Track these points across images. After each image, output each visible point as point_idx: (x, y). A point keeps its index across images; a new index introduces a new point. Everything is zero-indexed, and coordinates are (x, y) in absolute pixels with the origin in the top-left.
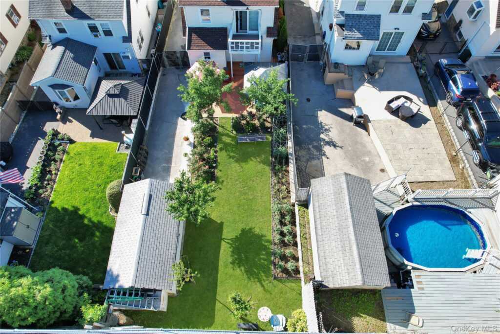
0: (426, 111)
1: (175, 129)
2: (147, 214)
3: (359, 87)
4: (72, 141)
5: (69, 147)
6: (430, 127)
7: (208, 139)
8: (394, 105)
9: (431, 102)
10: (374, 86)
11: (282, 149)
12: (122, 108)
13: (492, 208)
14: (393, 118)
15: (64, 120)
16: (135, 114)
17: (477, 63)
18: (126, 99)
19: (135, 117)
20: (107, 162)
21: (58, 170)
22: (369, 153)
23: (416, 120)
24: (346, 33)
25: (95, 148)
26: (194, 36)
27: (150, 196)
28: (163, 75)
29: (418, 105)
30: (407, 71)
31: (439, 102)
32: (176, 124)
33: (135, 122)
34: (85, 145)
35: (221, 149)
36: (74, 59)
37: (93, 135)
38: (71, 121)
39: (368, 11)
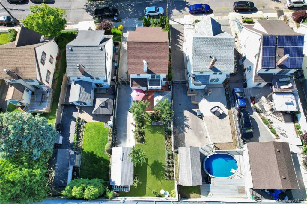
0: (226, 111)
1: (127, 117)
2: (123, 160)
3: (201, 100)
4: (86, 122)
5: (85, 125)
6: (227, 119)
7: (141, 124)
8: (213, 110)
9: (229, 108)
10: (207, 100)
11: (169, 128)
12: (106, 111)
13: (242, 155)
14: (213, 115)
15: (81, 112)
16: (112, 114)
17: (249, 89)
18: (107, 108)
19: (112, 115)
20: (101, 131)
21: (82, 135)
22: (202, 130)
23: (222, 116)
24: (195, 82)
25: (95, 125)
27: (123, 153)
28: (119, 89)
29: (223, 109)
31: (232, 108)
32: (127, 114)
33: (112, 117)
34: (91, 123)
35: (146, 128)
37: (94, 119)
38: (83, 112)
39: (204, 74)
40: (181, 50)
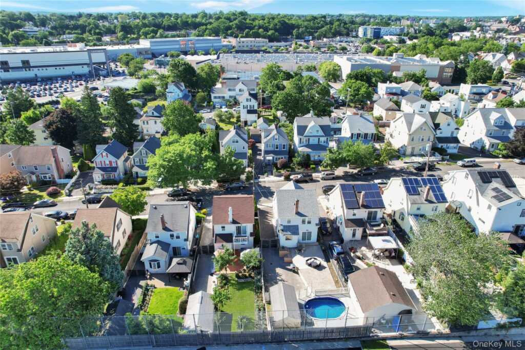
0: (324, 263)
1: (208, 280)
2: (201, 303)
3: (294, 257)
4: (155, 288)
5: (154, 290)
6: (327, 269)
7: (224, 282)
8: (309, 262)
9: (328, 261)
10: (301, 255)
11: (259, 284)
12: (184, 269)
13: (350, 297)
14: (310, 267)
15: (151, 279)
16: (190, 272)
17: (347, 243)
18: (186, 265)
19: (190, 273)
20: (174, 295)
21: (150, 299)
22: (300, 283)
23: (319, 267)
24: (284, 233)
25: (167, 290)
26: (218, 237)
27: (202, 298)
28: (200, 258)
29: (320, 261)
30: (316, 249)
31: (331, 260)
32: (208, 278)
33: (190, 276)
34: (162, 289)
35: (230, 286)
36: (162, 249)
37: (166, 285)
38: (153, 279)
39: (292, 224)
40: (271, 224)
